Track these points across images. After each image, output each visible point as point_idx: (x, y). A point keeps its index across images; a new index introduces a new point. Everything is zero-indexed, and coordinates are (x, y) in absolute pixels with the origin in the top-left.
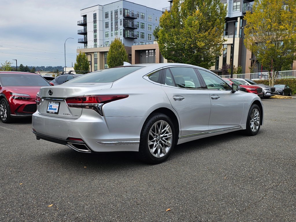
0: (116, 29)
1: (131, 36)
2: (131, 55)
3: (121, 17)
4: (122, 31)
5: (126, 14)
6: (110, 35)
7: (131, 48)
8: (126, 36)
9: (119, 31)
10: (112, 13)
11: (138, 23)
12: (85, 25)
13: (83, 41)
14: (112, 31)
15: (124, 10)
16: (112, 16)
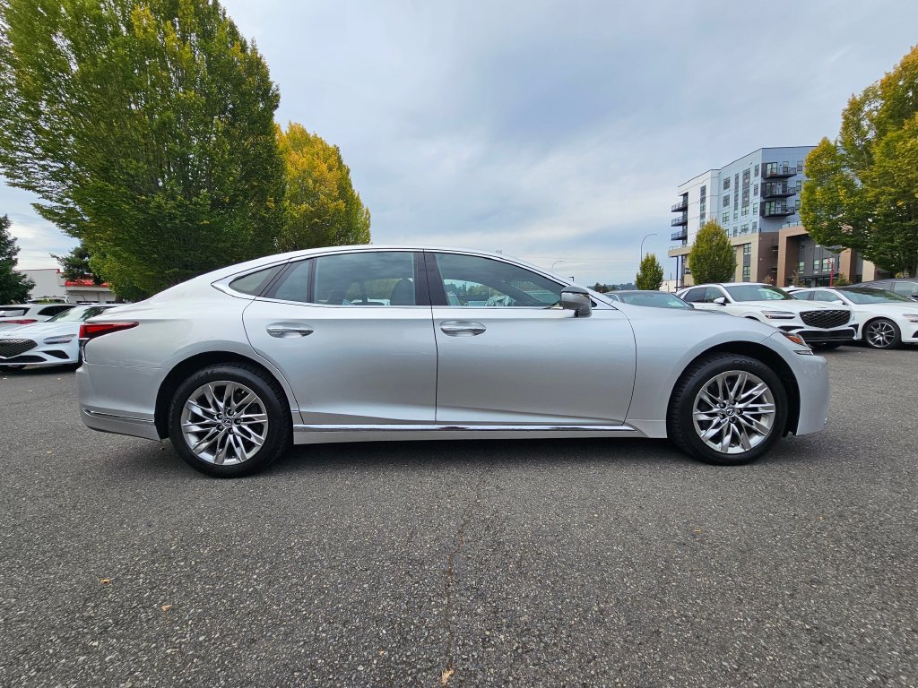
0: (746, 204)
1: (779, 212)
2: (777, 248)
3: (757, 181)
4: (758, 206)
5: (769, 172)
6: (731, 218)
7: (777, 234)
8: (767, 213)
9: (750, 208)
10: (737, 178)
11: (798, 184)
12: (684, 209)
13: (680, 235)
14: (736, 209)
15: (765, 166)
16: (737, 183)
